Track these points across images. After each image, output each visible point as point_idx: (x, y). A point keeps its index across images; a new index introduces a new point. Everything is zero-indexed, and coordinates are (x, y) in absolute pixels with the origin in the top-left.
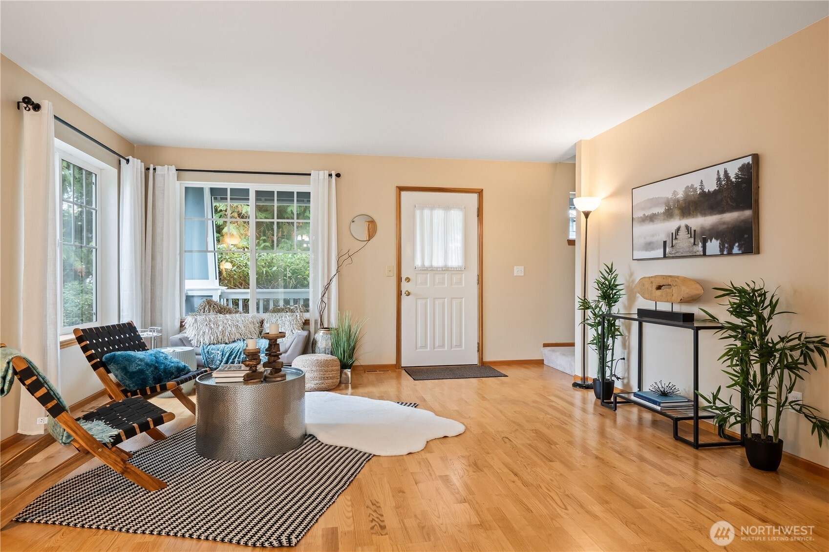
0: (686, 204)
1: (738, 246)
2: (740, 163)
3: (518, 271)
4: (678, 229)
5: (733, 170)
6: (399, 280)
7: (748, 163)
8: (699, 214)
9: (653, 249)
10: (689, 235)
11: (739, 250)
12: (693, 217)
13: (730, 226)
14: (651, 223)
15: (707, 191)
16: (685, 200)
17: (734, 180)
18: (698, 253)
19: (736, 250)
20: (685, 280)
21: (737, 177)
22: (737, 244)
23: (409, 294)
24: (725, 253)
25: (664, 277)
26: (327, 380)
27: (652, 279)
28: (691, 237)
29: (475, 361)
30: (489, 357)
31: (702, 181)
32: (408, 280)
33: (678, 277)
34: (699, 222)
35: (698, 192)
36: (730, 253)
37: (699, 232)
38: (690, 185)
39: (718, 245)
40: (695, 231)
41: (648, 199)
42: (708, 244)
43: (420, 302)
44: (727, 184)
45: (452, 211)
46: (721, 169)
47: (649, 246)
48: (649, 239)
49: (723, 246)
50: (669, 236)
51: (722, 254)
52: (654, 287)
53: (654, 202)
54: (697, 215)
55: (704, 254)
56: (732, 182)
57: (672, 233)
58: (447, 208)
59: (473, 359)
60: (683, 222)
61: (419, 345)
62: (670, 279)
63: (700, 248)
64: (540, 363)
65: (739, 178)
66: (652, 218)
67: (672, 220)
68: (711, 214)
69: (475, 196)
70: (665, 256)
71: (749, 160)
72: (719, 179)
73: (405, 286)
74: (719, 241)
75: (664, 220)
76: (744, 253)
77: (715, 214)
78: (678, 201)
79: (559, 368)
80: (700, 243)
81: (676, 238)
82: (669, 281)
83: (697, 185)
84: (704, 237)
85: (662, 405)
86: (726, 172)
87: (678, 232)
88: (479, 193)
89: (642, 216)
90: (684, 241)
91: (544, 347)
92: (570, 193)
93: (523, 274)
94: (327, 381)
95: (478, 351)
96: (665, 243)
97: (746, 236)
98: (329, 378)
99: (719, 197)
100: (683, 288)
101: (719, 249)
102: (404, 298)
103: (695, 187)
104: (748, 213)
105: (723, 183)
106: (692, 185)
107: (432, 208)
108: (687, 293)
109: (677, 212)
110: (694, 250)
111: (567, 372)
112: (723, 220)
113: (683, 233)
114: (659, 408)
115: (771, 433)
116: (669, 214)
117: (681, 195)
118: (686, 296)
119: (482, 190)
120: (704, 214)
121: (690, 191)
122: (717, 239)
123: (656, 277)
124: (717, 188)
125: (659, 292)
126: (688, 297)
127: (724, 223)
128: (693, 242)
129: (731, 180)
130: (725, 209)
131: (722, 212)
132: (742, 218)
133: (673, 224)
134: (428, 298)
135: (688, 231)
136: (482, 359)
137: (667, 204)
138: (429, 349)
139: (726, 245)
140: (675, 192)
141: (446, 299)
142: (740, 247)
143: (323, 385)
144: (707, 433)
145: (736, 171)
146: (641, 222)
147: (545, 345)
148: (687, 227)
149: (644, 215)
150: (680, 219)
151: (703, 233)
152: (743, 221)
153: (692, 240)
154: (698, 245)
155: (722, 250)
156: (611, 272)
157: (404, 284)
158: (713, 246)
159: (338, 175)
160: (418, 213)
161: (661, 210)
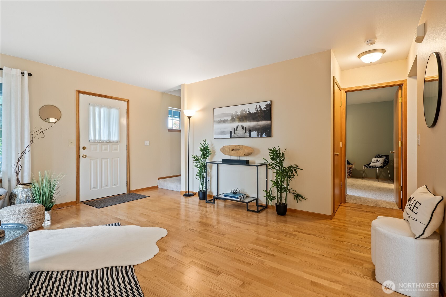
0: (241, 117)
1: (265, 134)
2: (266, 103)
3: (147, 143)
4: (238, 127)
5: (263, 106)
6: (78, 148)
7: (269, 104)
8: (247, 121)
9: (225, 134)
10: (243, 129)
11: (265, 135)
12: (245, 122)
13: (261, 126)
14: (224, 123)
15: (251, 112)
16: (241, 115)
17: (263, 109)
18: (247, 137)
19: (264, 135)
20: (246, 147)
21: (264, 108)
22: (264, 133)
23: (85, 157)
24: (259, 136)
25: (236, 146)
26: (37, 221)
27: (230, 147)
28: (244, 130)
29: (125, 191)
30: (132, 189)
31: (249, 108)
32: (84, 148)
33: (242, 146)
34: (247, 124)
35: (247, 113)
36: (261, 137)
37: (247, 128)
38: (243, 109)
39: (256, 133)
40: (246, 128)
41: (222, 113)
42: (252, 133)
43: (92, 161)
44: (260, 111)
45: (112, 109)
46: (258, 105)
47: (223, 133)
48: (222, 130)
49: (259, 134)
50: (233, 129)
51: (258, 137)
52: (231, 149)
53: (226, 115)
54: (246, 121)
55: (250, 137)
56: (263, 110)
57: (235, 128)
58: (110, 107)
59: (124, 190)
60: (240, 124)
61: (92, 186)
62: (239, 146)
63: (248, 134)
64: (157, 187)
65: (265, 109)
66: (224, 121)
67: (235, 123)
68: (253, 121)
69: (125, 103)
70: (231, 137)
71: (269, 102)
72: (257, 108)
73: (82, 152)
74: (256, 132)
75: (231, 122)
76: (267, 137)
77: (255, 122)
78: (238, 115)
79: (168, 189)
80: (248, 133)
81: (236, 130)
82: (239, 147)
83: (247, 110)
84: (250, 130)
85: (238, 198)
86: (260, 106)
87: (237, 128)
88: (127, 101)
89: (219, 120)
90: (240, 132)
91: (158, 179)
92: (169, 107)
93: (149, 145)
94: (36, 223)
95: (127, 186)
96: (231, 132)
97: (268, 130)
98: (38, 220)
99: (257, 115)
100: (245, 150)
101: (257, 135)
102: (82, 160)
103: (246, 110)
104: (269, 122)
105: (259, 110)
106: (244, 110)
107: (101, 107)
108: (247, 152)
109: (237, 119)
110: (245, 135)
111: (174, 190)
112: (258, 124)
113: (240, 128)
114: (238, 200)
115: (283, 201)
116: (233, 120)
117: (239, 113)
118: (247, 153)
119: (129, 100)
120: (250, 121)
121: (243, 112)
122: (256, 131)
123: (231, 146)
124: (256, 112)
125: (233, 152)
126: (248, 154)
127: (259, 125)
128: (245, 132)
129: (262, 109)
130: (259, 120)
131: (258, 121)
132: (267, 124)
133: (235, 124)
134: (97, 159)
135: (242, 128)
136: (129, 189)
137: (232, 116)
138: (98, 188)
139: (260, 134)
140: (236, 111)
141: (109, 159)
142: (266, 134)
143: (34, 226)
144: (252, 206)
145: (264, 106)
146: (218, 122)
147: (159, 179)
148: (242, 126)
149: (220, 120)
150: (238, 123)
151: (249, 129)
152: (267, 125)
153: (244, 131)
154: (247, 133)
155: (258, 136)
156: (206, 143)
157: (81, 151)
158: (254, 134)
159: (30, 75)
160: (91, 108)
161: (229, 118)
